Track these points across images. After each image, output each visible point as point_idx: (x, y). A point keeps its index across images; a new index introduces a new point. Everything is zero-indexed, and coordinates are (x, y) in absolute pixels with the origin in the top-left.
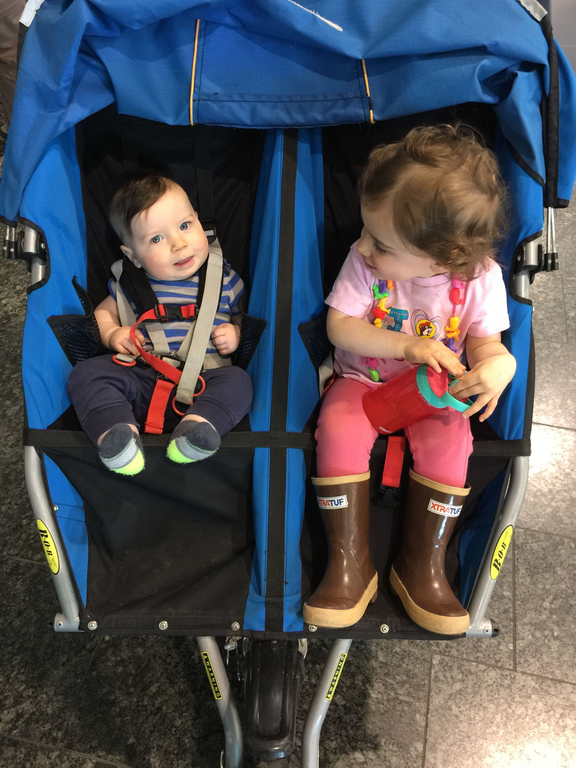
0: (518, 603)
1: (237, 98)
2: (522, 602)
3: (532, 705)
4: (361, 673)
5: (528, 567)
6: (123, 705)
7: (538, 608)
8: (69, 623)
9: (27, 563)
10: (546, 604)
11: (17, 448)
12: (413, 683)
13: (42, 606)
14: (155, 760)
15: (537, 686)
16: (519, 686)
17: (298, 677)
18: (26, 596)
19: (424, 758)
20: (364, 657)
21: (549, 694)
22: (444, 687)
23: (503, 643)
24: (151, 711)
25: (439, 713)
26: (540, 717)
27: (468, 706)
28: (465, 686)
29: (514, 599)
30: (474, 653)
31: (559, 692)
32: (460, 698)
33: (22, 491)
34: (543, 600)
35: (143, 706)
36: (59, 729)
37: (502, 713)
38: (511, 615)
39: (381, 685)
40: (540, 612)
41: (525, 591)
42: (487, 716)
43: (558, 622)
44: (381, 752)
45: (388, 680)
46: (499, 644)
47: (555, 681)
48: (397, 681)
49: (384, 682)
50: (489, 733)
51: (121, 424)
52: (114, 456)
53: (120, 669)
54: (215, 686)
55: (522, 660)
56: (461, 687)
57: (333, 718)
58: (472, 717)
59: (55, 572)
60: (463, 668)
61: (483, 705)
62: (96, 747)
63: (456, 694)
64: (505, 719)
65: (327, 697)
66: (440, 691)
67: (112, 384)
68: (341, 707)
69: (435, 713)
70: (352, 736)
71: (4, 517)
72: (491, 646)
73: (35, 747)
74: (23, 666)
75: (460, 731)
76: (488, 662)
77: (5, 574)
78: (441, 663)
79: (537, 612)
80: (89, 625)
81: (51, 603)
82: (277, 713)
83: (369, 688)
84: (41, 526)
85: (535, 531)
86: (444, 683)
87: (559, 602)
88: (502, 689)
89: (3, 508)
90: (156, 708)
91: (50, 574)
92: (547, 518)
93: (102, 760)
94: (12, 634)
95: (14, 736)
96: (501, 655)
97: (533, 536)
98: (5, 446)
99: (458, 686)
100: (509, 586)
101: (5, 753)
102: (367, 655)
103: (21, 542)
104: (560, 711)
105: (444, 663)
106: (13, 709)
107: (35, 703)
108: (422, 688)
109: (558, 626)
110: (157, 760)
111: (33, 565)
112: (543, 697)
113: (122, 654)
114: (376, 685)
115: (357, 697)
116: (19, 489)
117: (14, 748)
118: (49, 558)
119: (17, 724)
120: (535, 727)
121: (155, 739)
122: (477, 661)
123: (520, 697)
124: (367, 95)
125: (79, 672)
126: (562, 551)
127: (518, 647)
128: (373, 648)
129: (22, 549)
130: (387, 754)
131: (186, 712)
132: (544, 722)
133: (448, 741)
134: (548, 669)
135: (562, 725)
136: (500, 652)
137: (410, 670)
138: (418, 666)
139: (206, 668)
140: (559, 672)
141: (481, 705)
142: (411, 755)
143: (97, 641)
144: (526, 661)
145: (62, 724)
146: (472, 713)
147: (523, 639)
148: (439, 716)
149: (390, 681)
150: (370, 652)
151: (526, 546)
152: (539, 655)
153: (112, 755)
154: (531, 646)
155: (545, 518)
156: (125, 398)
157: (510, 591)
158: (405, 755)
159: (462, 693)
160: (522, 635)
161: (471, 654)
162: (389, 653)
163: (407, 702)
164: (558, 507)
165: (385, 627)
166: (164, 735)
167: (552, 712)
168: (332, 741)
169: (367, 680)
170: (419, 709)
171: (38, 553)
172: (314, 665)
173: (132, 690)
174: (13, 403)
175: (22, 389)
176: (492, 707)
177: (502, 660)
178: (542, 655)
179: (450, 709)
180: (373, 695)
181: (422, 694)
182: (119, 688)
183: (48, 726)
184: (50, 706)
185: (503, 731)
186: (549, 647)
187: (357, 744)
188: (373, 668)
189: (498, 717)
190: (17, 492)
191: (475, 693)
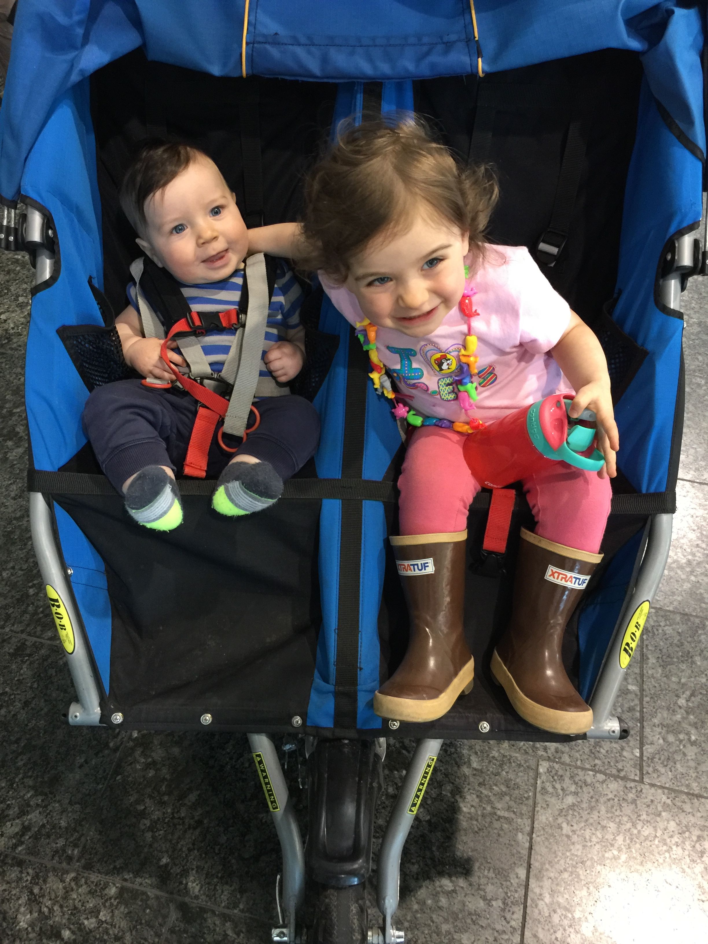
0: (647, 699)
1: (303, 40)
2: (651, 698)
3: (661, 825)
4: (450, 782)
5: (660, 656)
6: (155, 817)
7: (672, 706)
8: (88, 714)
9: (36, 642)
10: (682, 702)
11: (22, 499)
12: (514, 796)
13: (54, 695)
14: (194, 884)
15: (669, 801)
16: (646, 800)
17: (375, 785)
18: (34, 682)
19: (527, 887)
20: (453, 762)
21: (683, 811)
22: (553, 800)
23: (627, 748)
24: (189, 825)
25: (547, 832)
26: (672, 839)
27: (583, 824)
28: (579, 800)
29: (642, 695)
30: (590, 759)
31: (696, 810)
32: (573, 815)
33: (28, 553)
34: (678, 696)
35: (179, 818)
36: (76, 846)
37: (625, 834)
38: (638, 714)
39: (474, 796)
40: (673, 711)
41: (656, 685)
42: (606, 837)
43: (696, 723)
44: (474, 879)
45: (483, 791)
46: (623, 749)
47: (692, 795)
48: (494, 792)
49: (478, 793)
50: (608, 858)
51: (153, 466)
52: (144, 507)
53: (151, 773)
54: (270, 795)
55: (650, 770)
56: (574, 801)
57: (415, 836)
58: (588, 837)
59: (70, 651)
60: (577, 779)
61: (602, 823)
62: (121, 868)
63: (568, 810)
64: (628, 841)
65: (411, 811)
66: (548, 805)
67: (139, 415)
68: (424, 823)
69: (542, 832)
70: (439, 859)
71: (6, 584)
72: (612, 751)
73: (46, 867)
74: (31, 768)
75: (573, 855)
76: (608, 772)
77: (7, 654)
78: (549, 771)
79: (671, 711)
80: (113, 717)
81: (65, 691)
82: (349, 829)
83: (459, 800)
84: (52, 594)
85: (669, 611)
86: (553, 796)
87: (697, 700)
88: (624, 804)
89: (4, 574)
90: (196, 822)
91: (65, 656)
92: (684, 595)
93: (128, 885)
94: (16, 729)
95: (19, 854)
96: (625, 763)
97: (666, 617)
98: (6, 497)
99: (570, 800)
100: (636, 678)
101: (8, 874)
102: (458, 760)
103: (28, 616)
104: (696, 832)
105: (554, 772)
106: (17, 821)
107: (45, 814)
108: (526, 802)
109: (696, 728)
110: (197, 885)
111: (42, 645)
112: (677, 815)
113: (153, 754)
114: (468, 797)
115: (444, 811)
116: (24, 551)
117: (20, 869)
118: (62, 633)
119: (23, 839)
120: (666, 851)
121: (194, 859)
122: (595, 769)
123: (647, 815)
124: (475, 37)
125: (100, 776)
126: (703, 637)
127: (645, 753)
128: (465, 752)
129: (28, 625)
130: (483, 881)
131: (233, 826)
132: (677, 846)
133: (557, 866)
134: (683, 781)
135: (699, 850)
136: (623, 758)
137: (511, 780)
138: (521, 774)
139: (260, 773)
140: (696, 784)
141: (599, 823)
142: (511, 883)
143: (123, 738)
144: (655, 770)
145: (79, 839)
146: (587, 833)
147: (652, 743)
148: (546, 836)
149: (485, 792)
150: (461, 756)
151: (657, 630)
152: (672, 764)
153: (141, 878)
154: (662, 753)
155: (682, 596)
156: (156, 433)
157: (637, 685)
158: (504, 883)
159: (576, 808)
160: (650, 738)
161: (587, 761)
162: (485, 758)
163: (506, 818)
164: (698, 582)
165: (485, 725)
166: (206, 854)
167: (687, 834)
168: (413, 864)
169: (457, 791)
170: (522, 827)
171: (49, 630)
172: (391, 771)
173: (166, 798)
174: (16, 443)
175: (27, 426)
176: (612, 826)
177: (626, 769)
178: (675, 763)
179: (560, 827)
180: (465, 809)
181: (525, 808)
182: (151, 797)
183: (61, 842)
184: (64, 817)
185: (626, 856)
186: (685, 754)
187: (444, 869)
188: (465, 776)
189: (620, 839)
190: (22, 554)
191: (592, 808)
